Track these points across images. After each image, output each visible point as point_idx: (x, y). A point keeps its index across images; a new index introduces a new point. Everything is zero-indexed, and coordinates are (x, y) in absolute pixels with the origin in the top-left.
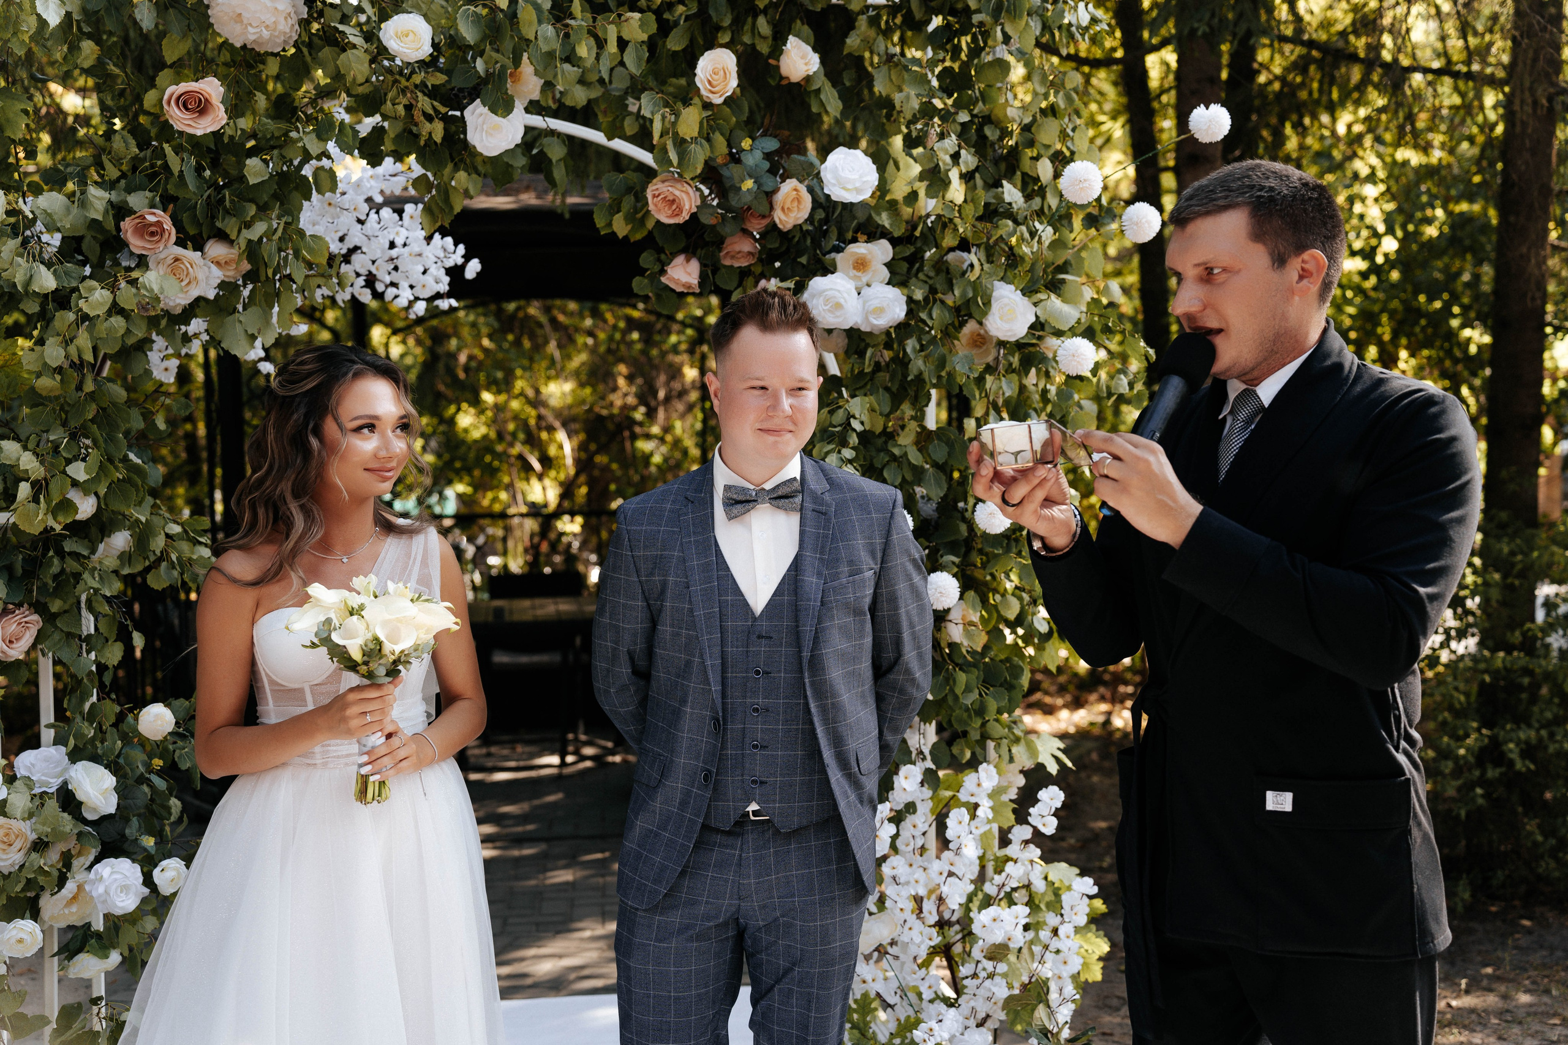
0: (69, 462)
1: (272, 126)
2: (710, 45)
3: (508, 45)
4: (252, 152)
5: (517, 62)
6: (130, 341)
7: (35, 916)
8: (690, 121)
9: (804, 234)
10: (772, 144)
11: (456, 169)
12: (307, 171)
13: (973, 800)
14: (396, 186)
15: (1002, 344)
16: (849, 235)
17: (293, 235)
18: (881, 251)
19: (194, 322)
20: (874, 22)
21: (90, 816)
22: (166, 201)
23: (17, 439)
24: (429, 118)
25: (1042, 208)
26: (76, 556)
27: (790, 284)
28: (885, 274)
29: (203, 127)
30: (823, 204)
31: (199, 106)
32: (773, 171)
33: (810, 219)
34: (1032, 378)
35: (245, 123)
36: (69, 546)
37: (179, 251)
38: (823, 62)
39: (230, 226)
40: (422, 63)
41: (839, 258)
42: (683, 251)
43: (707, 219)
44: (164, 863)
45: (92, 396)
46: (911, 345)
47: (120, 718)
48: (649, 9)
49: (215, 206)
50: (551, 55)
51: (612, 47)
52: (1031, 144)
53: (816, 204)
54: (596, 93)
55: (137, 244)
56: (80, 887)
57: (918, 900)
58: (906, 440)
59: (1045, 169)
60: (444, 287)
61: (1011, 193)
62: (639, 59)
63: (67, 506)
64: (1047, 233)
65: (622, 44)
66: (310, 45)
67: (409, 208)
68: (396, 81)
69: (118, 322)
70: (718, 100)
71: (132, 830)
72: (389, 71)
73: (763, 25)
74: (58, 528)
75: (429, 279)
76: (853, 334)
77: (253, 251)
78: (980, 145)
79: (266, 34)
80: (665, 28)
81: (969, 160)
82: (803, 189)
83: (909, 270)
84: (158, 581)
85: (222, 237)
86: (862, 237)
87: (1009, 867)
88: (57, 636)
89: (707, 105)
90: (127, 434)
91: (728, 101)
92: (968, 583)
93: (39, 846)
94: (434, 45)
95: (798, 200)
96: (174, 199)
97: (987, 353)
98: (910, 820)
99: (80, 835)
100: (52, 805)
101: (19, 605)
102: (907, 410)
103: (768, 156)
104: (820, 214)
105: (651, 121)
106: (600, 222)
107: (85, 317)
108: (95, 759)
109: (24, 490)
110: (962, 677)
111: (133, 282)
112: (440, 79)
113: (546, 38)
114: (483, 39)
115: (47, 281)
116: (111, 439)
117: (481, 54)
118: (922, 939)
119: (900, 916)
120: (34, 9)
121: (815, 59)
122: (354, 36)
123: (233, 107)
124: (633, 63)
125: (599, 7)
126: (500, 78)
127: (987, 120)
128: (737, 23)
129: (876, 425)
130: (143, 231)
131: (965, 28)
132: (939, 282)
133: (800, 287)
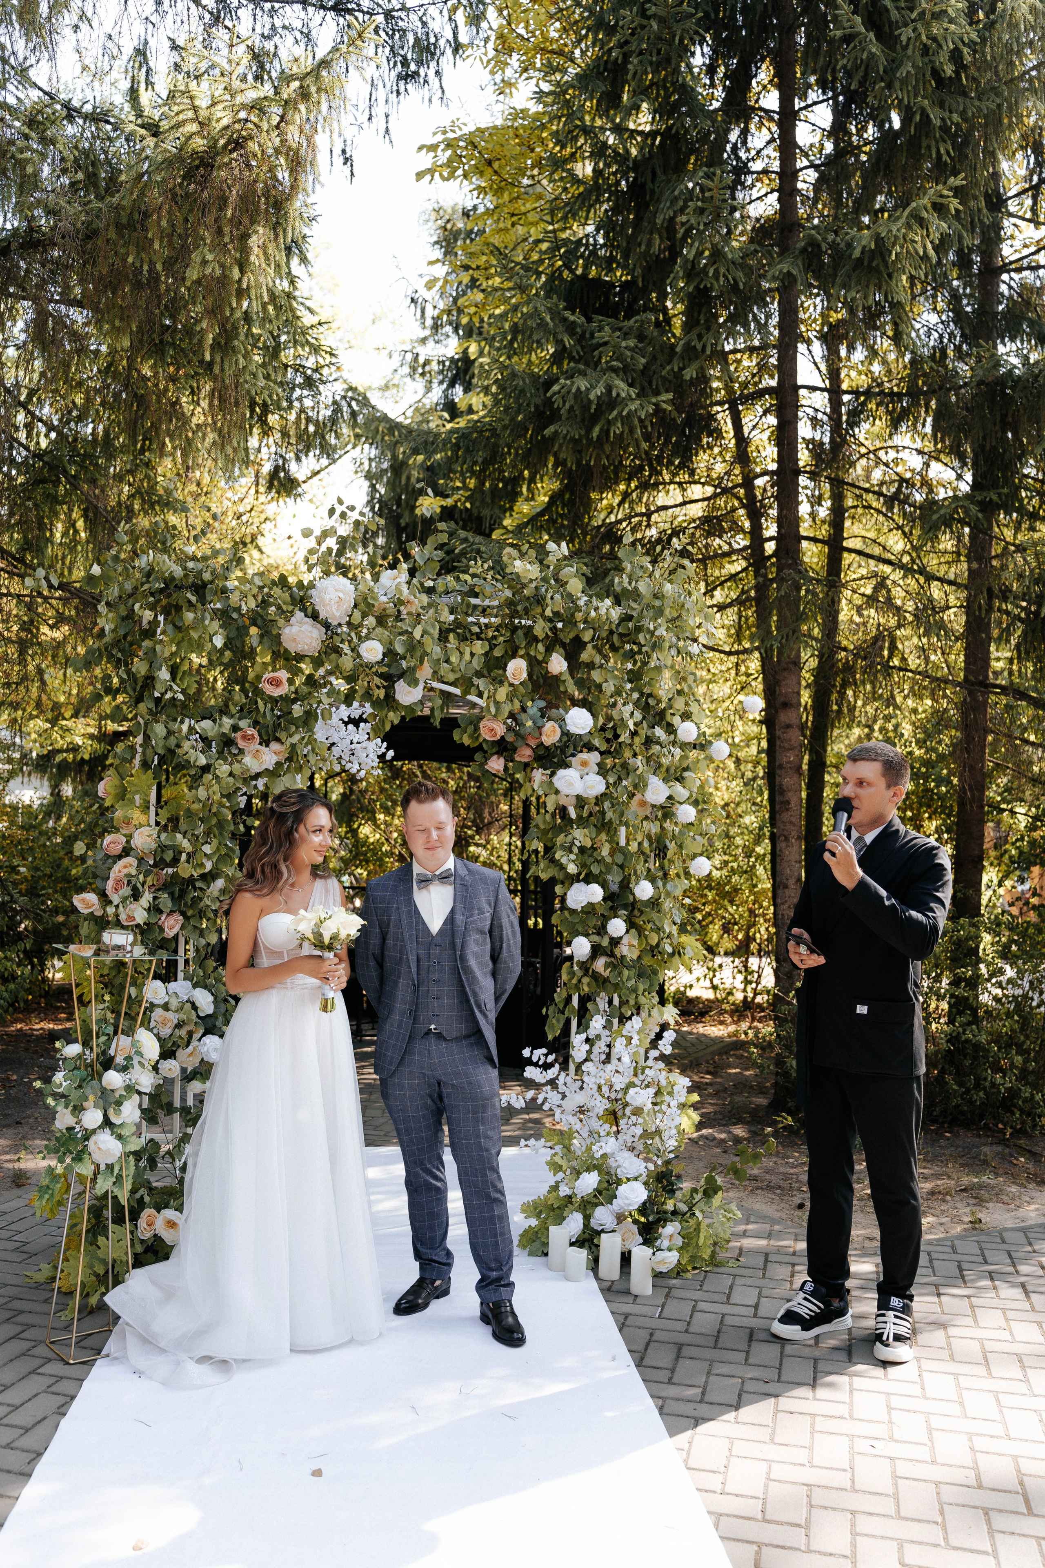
0: (203, 844)
2: (514, 656)
3: (418, 655)
4: (294, 701)
5: (422, 663)
7: (176, 1058)
8: (502, 693)
9: (557, 748)
10: (543, 704)
11: (389, 709)
12: (319, 711)
13: (630, 1035)
14: (356, 714)
15: (653, 806)
16: (579, 749)
17: (312, 741)
18: (594, 758)
19: (260, 779)
20: (594, 647)
21: (201, 1014)
22: (255, 724)
23: (182, 833)
24: (378, 687)
25: (675, 741)
26: (201, 889)
27: (548, 772)
28: (596, 769)
29: (277, 692)
30: (566, 734)
31: (276, 683)
32: (543, 716)
33: (560, 740)
34: (667, 825)
35: (293, 689)
36: (198, 884)
37: (260, 747)
38: (569, 667)
39: (282, 735)
40: (377, 662)
41: (573, 759)
42: (497, 753)
43: (508, 739)
45: (215, 814)
46: (607, 805)
47: (216, 968)
48: (486, 640)
49: (277, 727)
50: (438, 659)
51: (467, 657)
52: (671, 707)
53: (563, 734)
54: (458, 675)
55: (241, 744)
56: (195, 1048)
57: (600, 1087)
58: (605, 851)
59: (676, 720)
60: (375, 764)
61: (659, 732)
62: (479, 662)
63: (202, 865)
64: (677, 752)
65: (472, 655)
66: (325, 652)
67: (362, 725)
68: (364, 670)
69: (231, 780)
70: (517, 683)
71: (217, 1020)
72: (362, 665)
73: (541, 647)
74: (195, 875)
75: (369, 760)
76: (578, 797)
77: (292, 748)
78: (646, 709)
79: (306, 647)
80: (492, 647)
81: (638, 716)
82: (557, 726)
83: (609, 767)
85: (278, 740)
86: (585, 750)
87: (647, 1071)
88: (190, 927)
89: (511, 685)
91: (522, 683)
92: (631, 925)
93: (178, 1026)
94: (384, 655)
95: (554, 731)
96: (260, 723)
97: (646, 810)
98: (597, 1044)
99: (197, 1022)
100: (189, 1005)
101: (175, 911)
102: (603, 836)
103: (540, 710)
104: (565, 739)
105: (484, 691)
106: (456, 738)
107: (216, 777)
108: (205, 987)
109: (184, 857)
110: (626, 972)
111: (240, 762)
112: (385, 669)
113: (436, 652)
114: (406, 652)
115: (202, 761)
116: (221, 834)
117: (405, 658)
118: (600, 1106)
119: (590, 1092)
120: (211, 640)
121: (565, 664)
122: (345, 647)
123: (291, 681)
124: (476, 664)
125: (463, 639)
126: (412, 670)
127: (650, 695)
128: (529, 645)
129: (589, 845)
130: (245, 737)
131: (640, 652)
132: (623, 774)
133: (553, 774)
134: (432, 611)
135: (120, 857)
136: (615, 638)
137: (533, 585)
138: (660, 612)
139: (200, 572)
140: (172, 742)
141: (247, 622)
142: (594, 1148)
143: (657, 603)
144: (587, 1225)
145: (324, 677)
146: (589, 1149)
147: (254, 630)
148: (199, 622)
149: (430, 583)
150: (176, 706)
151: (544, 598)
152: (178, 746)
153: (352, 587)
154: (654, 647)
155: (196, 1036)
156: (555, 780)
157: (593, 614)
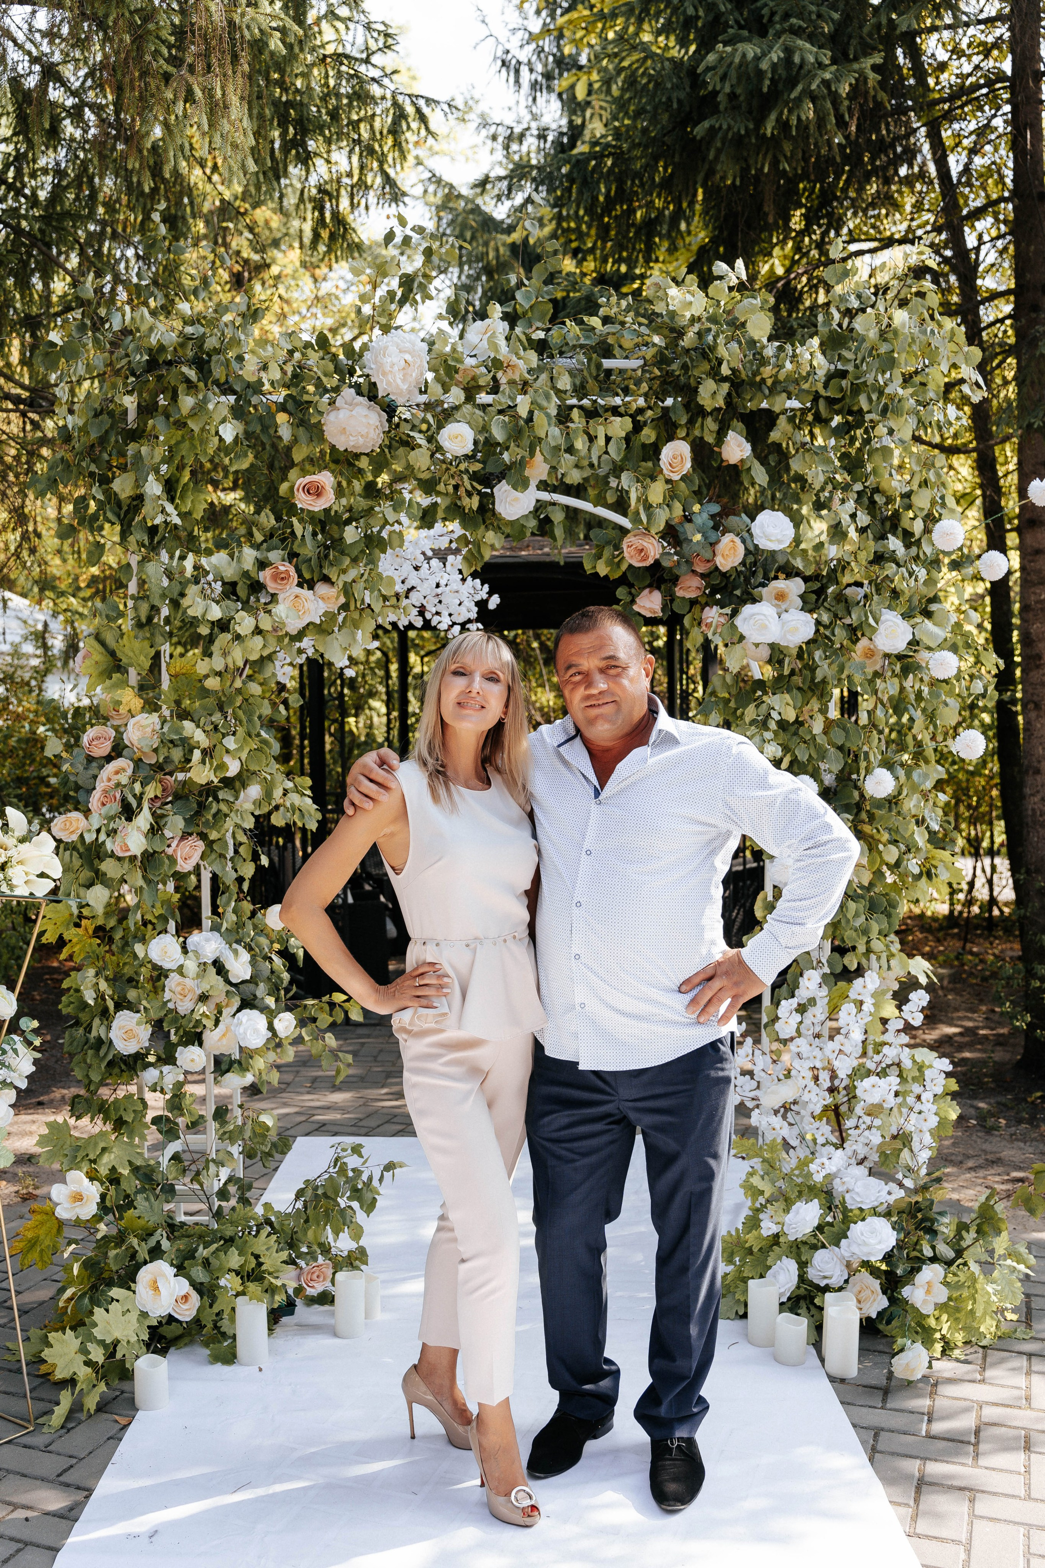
0: (224, 735)
1: (362, 503)
2: (671, 438)
3: (526, 442)
4: (348, 522)
5: (532, 454)
6: (265, 654)
7: (201, 1045)
8: (656, 492)
9: (739, 573)
10: (715, 508)
11: (487, 529)
12: (384, 534)
13: (860, 998)
14: (441, 542)
15: (887, 656)
16: (772, 575)
17: (375, 577)
18: (796, 586)
19: (305, 639)
20: (791, 420)
21: (234, 981)
22: (292, 556)
23: (192, 720)
24: (469, 495)
25: (918, 556)
26: (226, 801)
27: (728, 610)
28: (800, 603)
29: (319, 505)
30: (753, 552)
31: (317, 491)
32: (715, 528)
33: (743, 563)
34: (909, 682)
35: (344, 501)
36: (222, 794)
37: (299, 590)
38: (754, 449)
39: (332, 572)
40: (467, 457)
41: (764, 591)
42: (650, 586)
43: (666, 563)
44: (281, 1015)
45: (239, 691)
46: (817, 656)
47: (253, 914)
48: (627, 414)
49: (323, 559)
50: (557, 448)
51: (601, 441)
52: (909, 507)
53: (748, 552)
54: (587, 472)
55: (272, 587)
56: (228, 1029)
57: (816, 1071)
58: (818, 727)
59: (918, 527)
60: (473, 616)
61: (894, 543)
62: (619, 449)
63: (222, 767)
64: (922, 574)
65: (608, 439)
66: (390, 447)
67: (451, 558)
68: (448, 469)
69: (259, 639)
70: (676, 477)
71: (261, 990)
72: (444, 462)
73: (711, 425)
74: (216, 781)
75: (463, 610)
76: (773, 646)
77: (347, 590)
78: (872, 508)
79: (361, 441)
80: (637, 427)
81: (863, 519)
82: (738, 540)
83: (817, 601)
84: (277, 820)
85: (326, 579)
86: (782, 576)
87: (886, 1049)
88: (213, 856)
89: (668, 481)
90: (260, 717)
91: (684, 478)
93: (203, 998)
94: (476, 443)
95: (734, 548)
96: (297, 555)
97: (875, 662)
98: (811, 1011)
99: (228, 992)
100: (211, 971)
101: (191, 834)
102: (815, 704)
103: (713, 517)
104: (751, 559)
105: (627, 492)
106: (588, 567)
107: (238, 637)
108: (239, 941)
109: (197, 755)
110: (852, 905)
111: (269, 612)
112: (477, 467)
113: (554, 437)
114: (508, 439)
115: (215, 612)
116: (250, 721)
117: (507, 449)
118: (818, 1099)
119: (803, 1083)
120: (217, 433)
121: (748, 447)
122: (420, 439)
123: (340, 491)
124: (615, 452)
125: (591, 414)
126: (520, 465)
127: (877, 490)
128: (691, 422)
129: (791, 716)
130: (277, 577)
131: (859, 424)
132: (840, 609)
133: (735, 613)
134: (544, 377)
135: (109, 759)
136: (822, 404)
137: (696, 328)
138: (888, 363)
139: (202, 339)
140: (177, 589)
141: (274, 408)
142: (813, 1167)
143: (884, 348)
144: (802, 1278)
145: (390, 485)
146: (804, 1164)
147: (282, 418)
148: (200, 408)
149: (541, 335)
150: (178, 538)
151: (713, 348)
152: (182, 595)
153: (425, 346)
154: (884, 412)
155: (227, 1012)
156: (739, 621)
157: (788, 366)
